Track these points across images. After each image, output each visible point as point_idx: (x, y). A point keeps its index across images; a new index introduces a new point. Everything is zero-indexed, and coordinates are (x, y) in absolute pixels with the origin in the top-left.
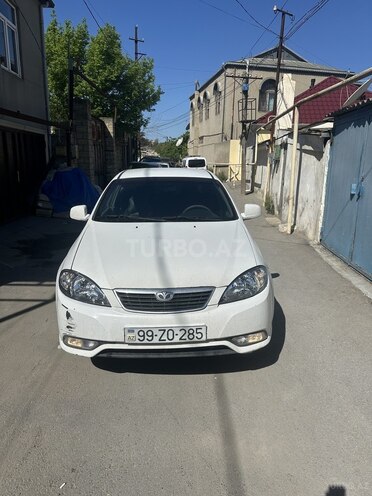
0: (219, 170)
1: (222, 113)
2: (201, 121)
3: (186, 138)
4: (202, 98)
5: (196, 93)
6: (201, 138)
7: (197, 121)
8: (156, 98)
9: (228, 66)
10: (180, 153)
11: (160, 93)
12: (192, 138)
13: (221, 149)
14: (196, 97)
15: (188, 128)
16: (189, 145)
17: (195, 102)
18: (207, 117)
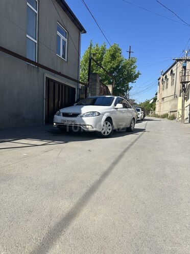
0: (172, 113)
1: (174, 84)
2: (163, 90)
3: (155, 100)
4: (164, 78)
5: (162, 76)
6: (163, 99)
7: (161, 90)
8: (136, 76)
9: (178, 60)
10: (151, 107)
11: (139, 74)
12: (158, 99)
13: (173, 102)
14: (161, 79)
15: (156, 94)
16: (157, 103)
17: (160, 81)
18: (167, 87)
